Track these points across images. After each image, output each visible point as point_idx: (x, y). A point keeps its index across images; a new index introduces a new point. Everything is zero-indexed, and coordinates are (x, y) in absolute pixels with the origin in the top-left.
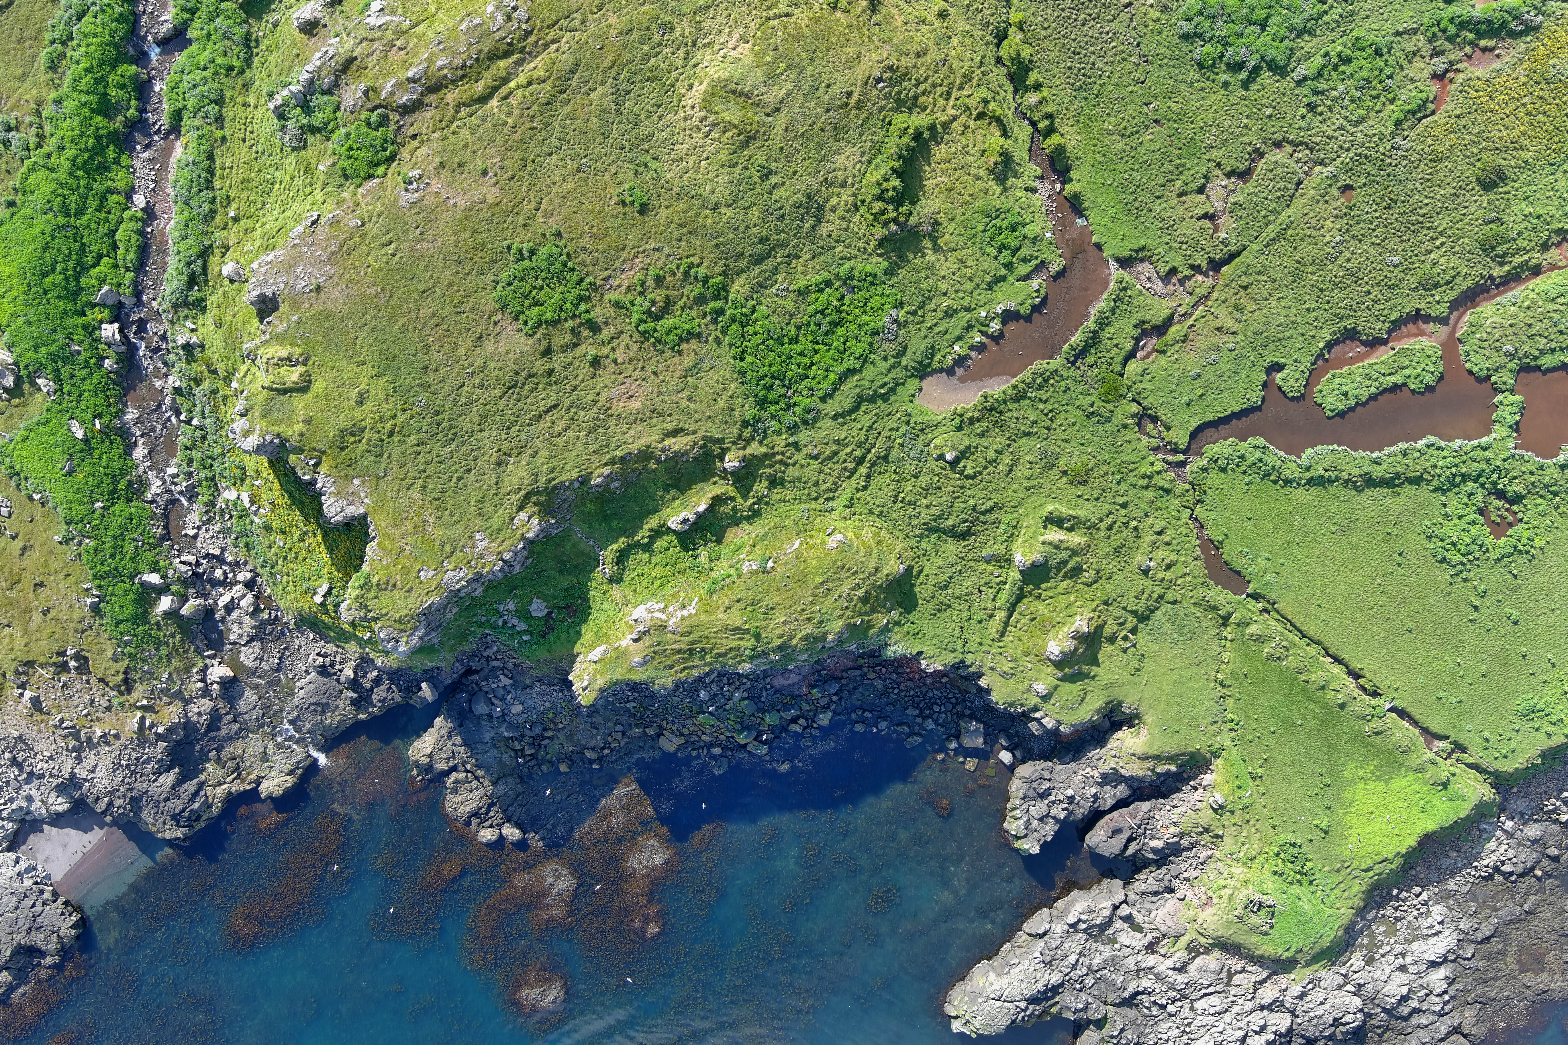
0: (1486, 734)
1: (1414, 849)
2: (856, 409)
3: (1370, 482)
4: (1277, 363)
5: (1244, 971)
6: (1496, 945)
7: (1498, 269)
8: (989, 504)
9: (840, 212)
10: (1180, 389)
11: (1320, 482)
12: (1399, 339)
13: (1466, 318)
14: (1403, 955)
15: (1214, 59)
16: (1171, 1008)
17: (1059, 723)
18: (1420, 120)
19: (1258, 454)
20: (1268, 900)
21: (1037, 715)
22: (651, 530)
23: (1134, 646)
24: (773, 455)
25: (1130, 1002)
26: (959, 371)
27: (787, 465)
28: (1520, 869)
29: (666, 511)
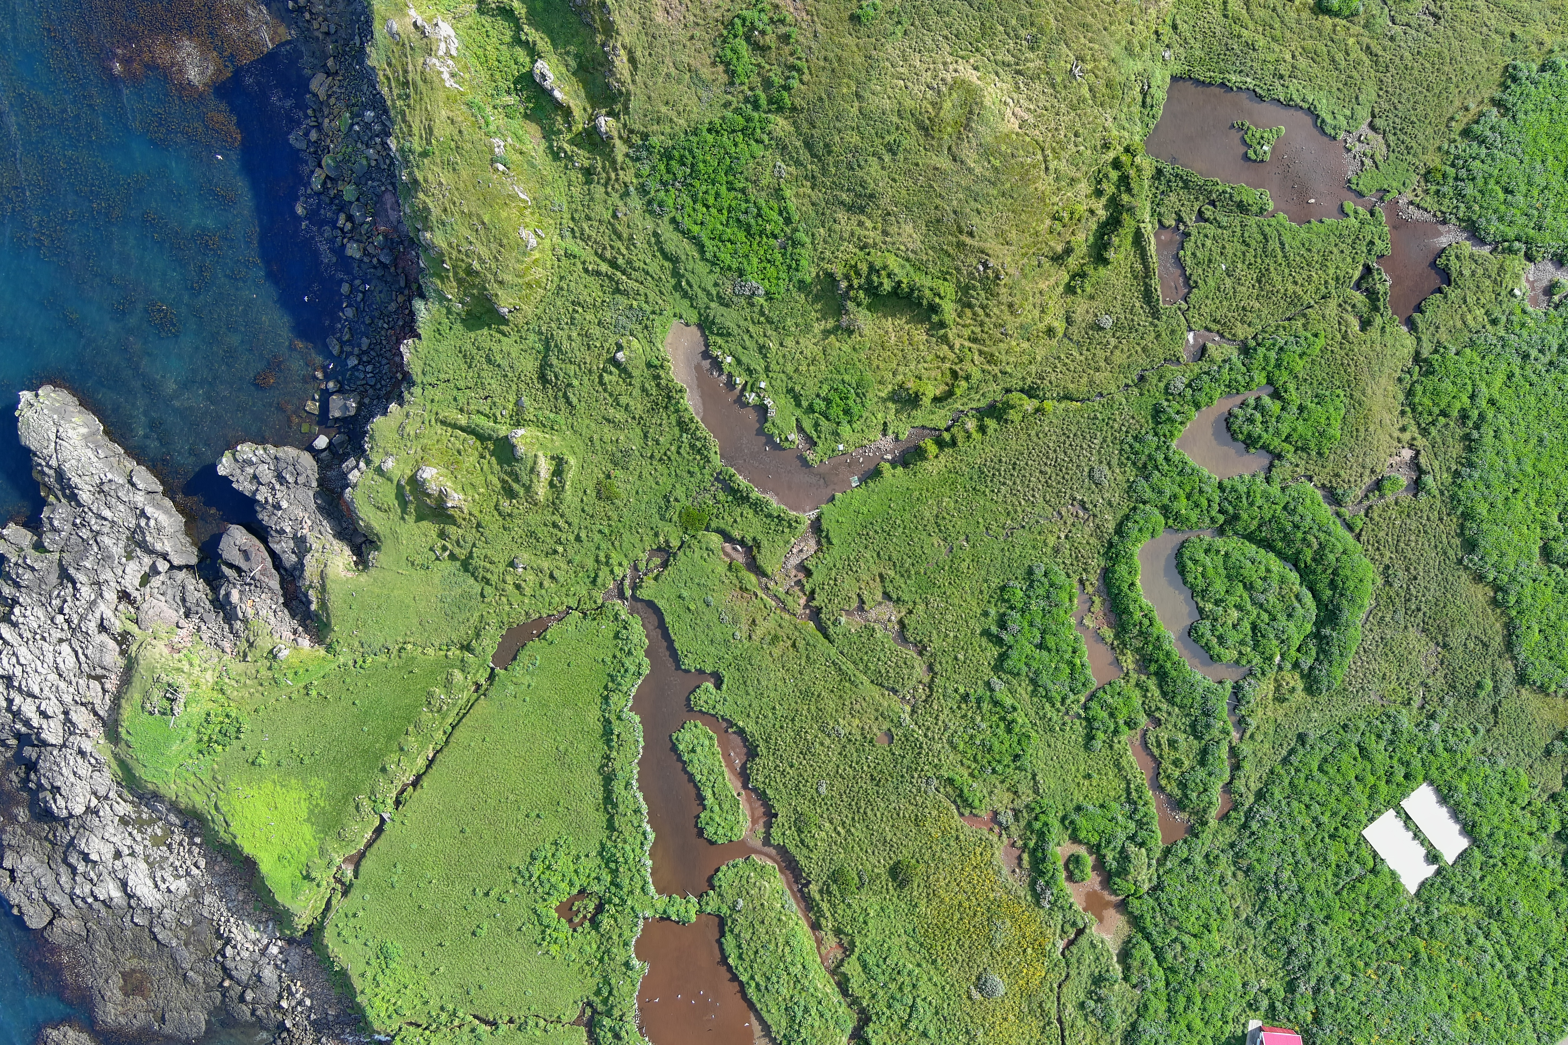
0: (361, 914)
1: (240, 853)
2: (666, 256)
3: (608, 780)
4: (722, 682)
5: (104, 691)
6: (150, 947)
7: (816, 888)
8: (574, 401)
9: (858, 231)
10: (695, 587)
11: (607, 733)
12: (749, 800)
13: (770, 863)
14: (132, 854)
15: (1008, 601)
16: (60, 619)
17: (355, 486)
18: (955, 802)
19: (632, 668)
20: (178, 708)
21: (362, 464)
22: (535, 44)
23: (437, 559)
24: (615, 170)
25: (65, 576)
26: (706, 364)
27: (606, 185)
28: (229, 964)
29: (554, 59)
